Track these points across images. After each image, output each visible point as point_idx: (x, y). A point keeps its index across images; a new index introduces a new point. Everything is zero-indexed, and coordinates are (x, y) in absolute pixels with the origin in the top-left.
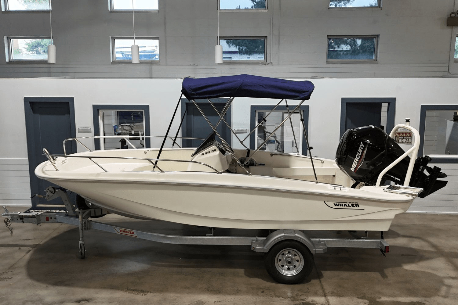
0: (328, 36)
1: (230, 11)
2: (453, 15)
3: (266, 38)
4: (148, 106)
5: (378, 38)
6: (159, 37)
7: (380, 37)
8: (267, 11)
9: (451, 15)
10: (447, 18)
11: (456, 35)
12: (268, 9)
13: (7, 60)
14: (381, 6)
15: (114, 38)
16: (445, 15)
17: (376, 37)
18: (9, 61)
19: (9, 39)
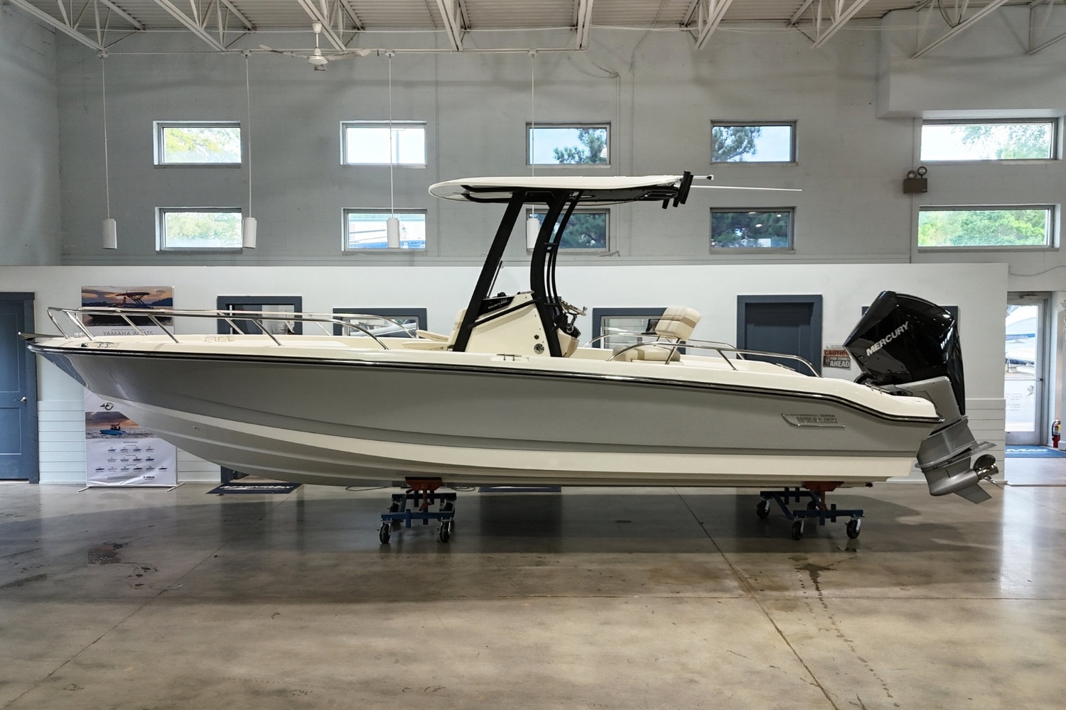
0: (711, 208)
1: (549, 167)
2: (911, 176)
3: (607, 213)
4: (425, 310)
5: (794, 212)
6: (426, 210)
7: (798, 211)
8: (609, 167)
9: (908, 175)
10: (902, 180)
11: (919, 209)
12: (610, 164)
13: (158, 249)
14: (797, 161)
15: (347, 211)
16: (901, 176)
17: (791, 211)
18: (160, 250)
19: (163, 211)
